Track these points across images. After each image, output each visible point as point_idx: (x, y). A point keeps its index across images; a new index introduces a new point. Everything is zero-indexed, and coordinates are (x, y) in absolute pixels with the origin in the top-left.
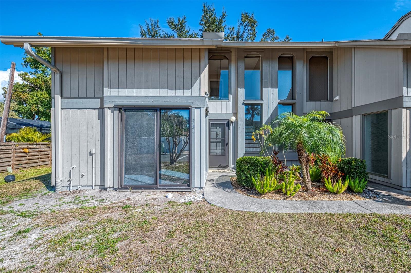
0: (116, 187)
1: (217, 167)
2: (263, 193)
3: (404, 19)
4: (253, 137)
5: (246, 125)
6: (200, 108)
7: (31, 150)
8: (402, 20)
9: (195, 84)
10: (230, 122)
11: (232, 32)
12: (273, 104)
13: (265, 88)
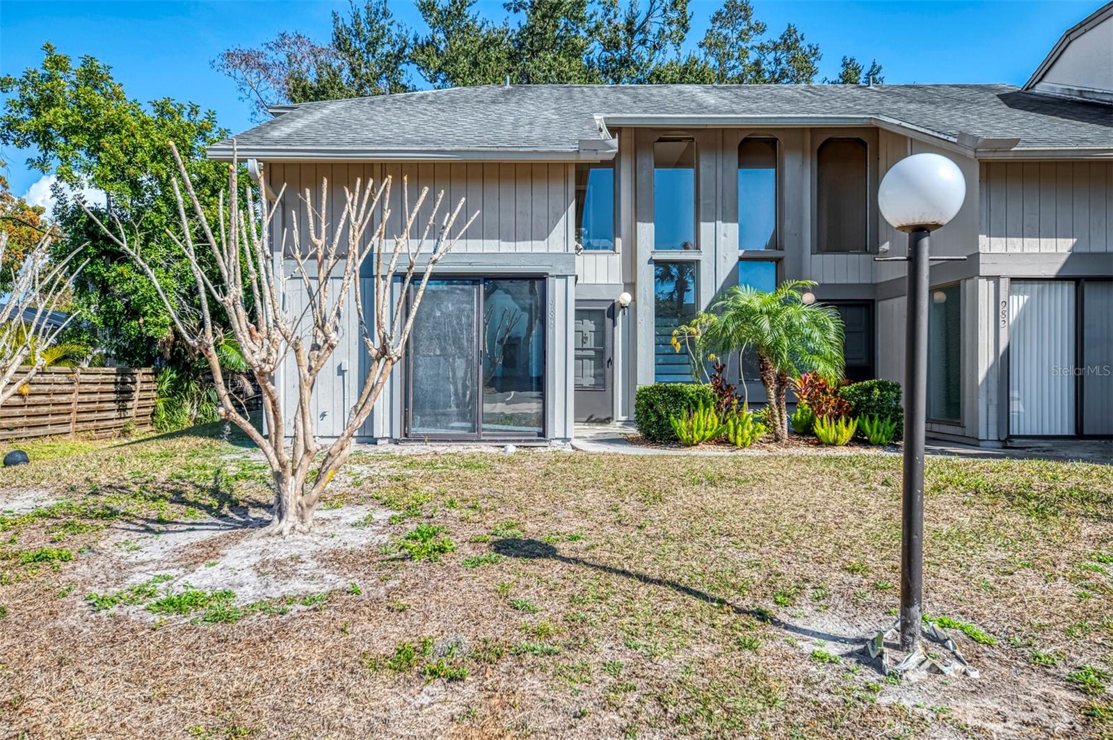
0: (397, 435)
1: (585, 419)
2: (692, 442)
3: (1072, 37)
4: (674, 340)
5: (657, 316)
6: (566, 277)
7: (34, 388)
8: (1068, 40)
9: (556, 228)
10: (617, 307)
11: (612, 14)
12: (725, 262)
13: (705, 221)
